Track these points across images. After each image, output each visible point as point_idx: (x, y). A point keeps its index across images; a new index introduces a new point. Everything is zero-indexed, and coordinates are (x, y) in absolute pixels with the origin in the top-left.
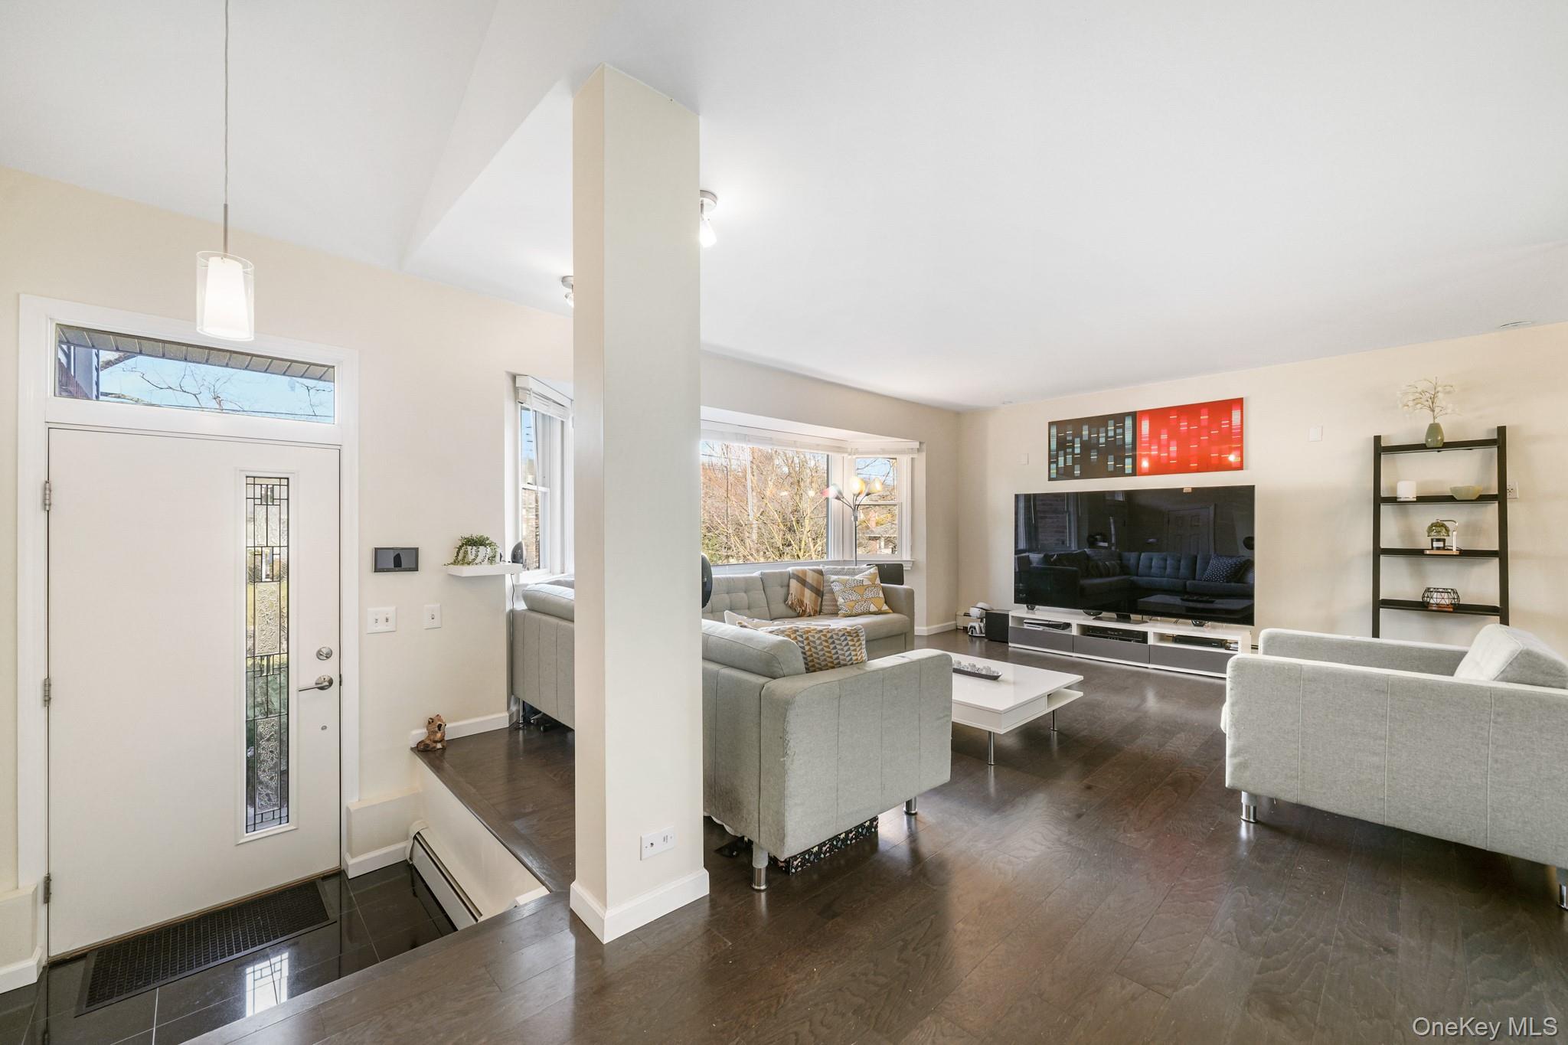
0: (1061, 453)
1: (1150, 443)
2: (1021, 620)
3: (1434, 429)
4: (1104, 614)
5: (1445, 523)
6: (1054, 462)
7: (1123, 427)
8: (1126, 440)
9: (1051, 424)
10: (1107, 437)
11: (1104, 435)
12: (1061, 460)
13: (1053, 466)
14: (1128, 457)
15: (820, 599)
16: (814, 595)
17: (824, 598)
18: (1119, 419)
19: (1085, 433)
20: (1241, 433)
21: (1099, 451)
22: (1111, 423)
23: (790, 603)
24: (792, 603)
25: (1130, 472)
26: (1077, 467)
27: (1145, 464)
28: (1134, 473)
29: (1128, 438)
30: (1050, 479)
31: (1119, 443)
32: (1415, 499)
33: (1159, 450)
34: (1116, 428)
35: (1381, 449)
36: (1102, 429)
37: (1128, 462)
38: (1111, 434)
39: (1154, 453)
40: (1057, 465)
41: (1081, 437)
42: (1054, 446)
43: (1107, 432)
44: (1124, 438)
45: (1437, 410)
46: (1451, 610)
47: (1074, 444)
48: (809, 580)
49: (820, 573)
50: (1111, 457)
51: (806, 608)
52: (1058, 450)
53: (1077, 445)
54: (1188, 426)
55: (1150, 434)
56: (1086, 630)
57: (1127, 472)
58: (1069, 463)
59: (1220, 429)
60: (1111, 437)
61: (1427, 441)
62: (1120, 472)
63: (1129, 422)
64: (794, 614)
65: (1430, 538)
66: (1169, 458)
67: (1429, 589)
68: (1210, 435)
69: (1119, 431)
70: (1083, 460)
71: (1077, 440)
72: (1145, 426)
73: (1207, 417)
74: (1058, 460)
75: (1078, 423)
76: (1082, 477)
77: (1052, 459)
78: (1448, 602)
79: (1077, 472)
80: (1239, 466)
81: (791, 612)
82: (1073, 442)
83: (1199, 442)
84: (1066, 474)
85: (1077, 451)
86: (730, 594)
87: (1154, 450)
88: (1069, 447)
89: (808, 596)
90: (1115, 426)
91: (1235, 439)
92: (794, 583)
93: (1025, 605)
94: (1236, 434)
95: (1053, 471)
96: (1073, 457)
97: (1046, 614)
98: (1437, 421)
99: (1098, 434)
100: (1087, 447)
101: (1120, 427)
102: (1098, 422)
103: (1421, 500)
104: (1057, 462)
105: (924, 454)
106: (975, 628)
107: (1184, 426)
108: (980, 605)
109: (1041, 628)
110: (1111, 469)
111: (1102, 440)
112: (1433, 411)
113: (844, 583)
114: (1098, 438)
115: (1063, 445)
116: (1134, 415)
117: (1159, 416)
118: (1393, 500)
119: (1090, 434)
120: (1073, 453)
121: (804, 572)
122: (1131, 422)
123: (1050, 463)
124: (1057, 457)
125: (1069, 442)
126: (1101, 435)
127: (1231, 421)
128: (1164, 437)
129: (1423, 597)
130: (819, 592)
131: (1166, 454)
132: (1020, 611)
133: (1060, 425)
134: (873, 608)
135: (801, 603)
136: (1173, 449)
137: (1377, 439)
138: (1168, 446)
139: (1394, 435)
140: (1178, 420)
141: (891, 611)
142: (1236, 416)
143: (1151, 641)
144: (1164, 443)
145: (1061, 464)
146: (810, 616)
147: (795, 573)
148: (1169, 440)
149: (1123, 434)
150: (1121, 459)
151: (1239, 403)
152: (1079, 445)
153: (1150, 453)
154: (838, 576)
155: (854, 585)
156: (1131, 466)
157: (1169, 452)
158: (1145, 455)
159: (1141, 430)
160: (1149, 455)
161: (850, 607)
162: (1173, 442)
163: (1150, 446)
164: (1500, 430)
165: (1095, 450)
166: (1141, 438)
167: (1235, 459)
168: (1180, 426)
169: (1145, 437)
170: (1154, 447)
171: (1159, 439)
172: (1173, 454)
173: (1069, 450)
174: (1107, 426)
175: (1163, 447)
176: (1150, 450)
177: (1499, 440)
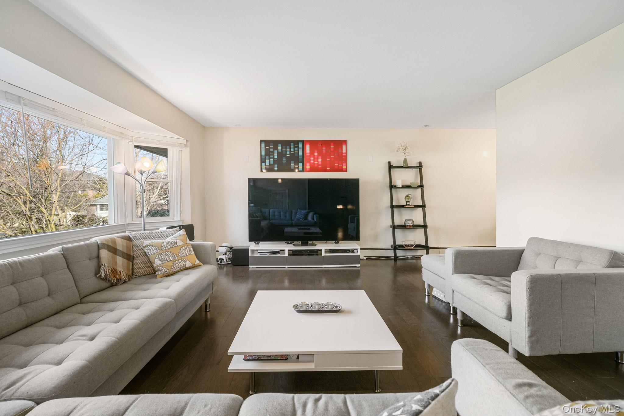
0: (267, 157)
1: (310, 156)
2: (253, 251)
3: (405, 161)
4: (295, 242)
5: (409, 195)
6: (263, 162)
7: (298, 147)
8: (299, 154)
9: (261, 141)
10: (290, 151)
11: (289, 150)
12: (267, 161)
13: (263, 164)
14: (301, 162)
15: (131, 263)
16: (126, 261)
17: (135, 261)
18: (296, 142)
19: (280, 148)
20: (346, 156)
21: (287, 158)
22: (292, 144)
23: (103, 275)
24: (106, 275)
25: (301, 170)
26: (276, 166)
27: (308, 167)
28: (303, 170)
29: (300, 153)
30: (262, 171)
31: (296, 155)
32: (401, 186)
33: (314, 160)
34: (294, 147)
35: (391, 167)
36: (288, 147)
37: (301, 164)
38: (292, 150)
39: (312, 161)
40: (265, 164)
41: (277, 150)
42: (263, 153)
43: (290, 148)
44: (298, 153)
45: (406, 154)
46: (412, 227)
47: (274, 153)
48: (119, 247)
49: (129, 239)
50: (292, 162)
51: (120, 276)
52: (266, 155)
53: (276, 154)
54: (326, 150)
55: (310, 152)
56: (291, 253)
58: (272, 163)
59: (338, 153)
60: (292, 152)
61: (403, 165)
62: (296, 170)
63: (300, 145)
64: (108, 284)
65: (405, 201)
66: (318, 164)
67: (406, 220)
68: (334, 155)
69: (296, 149)
70: (278, 162)
71: (276, 151)
72: (308, 148)
73: (333, 147)
74: (266, 161)
75: (275, 143)
76: (279, 171)
77: (263, 160)
78: (411, 224)
79: (276, 168)
80: (345, 170)
81: (104, 284)
82: (273, 152)
83: (330, 158)
84: (270, 169)
85: (276, 157)
87: (312, 160)
88: (272, 155)
89: (121, 263)
91: (343, 158)
92: (105, 254)
93: (254, 242)
94: (344, 156)
95: (263, 167)
96: (274, 160)
97: (266, 246)
98: (406, 158)
99: (286, 149)
100: (281, 155)
101: (296, 147)
102: (286, 143)
103: (403, 187)
104: (265, 162)
105: (189, 149)
106: (223, 259)
107: (324, 150)
108: (224, 244)
109: (267, 255)
110: (292, 168)
111: (288, 153)
112: (405, 154)
113: (160, 247)
114: (286, 151)
115: (268, 154)
116: (303, 142)
117: (313, 143)
118: (395, 186)
119: (282, 149)
120: (274, 158)
121: (113, 241)
122: (301, 145)
123: (261, 162)
124: (265, 159)
125: (272, 152)
128: (316, 154)
129: (405, 223)
130: (129, 258)
131: (317, 163)
132: (252, 246)
133: (267, 143)
134: (188, 264)
135: (114, 271)
136: (320, 160)
137: (389, 163)
138: (318, 159)
139: (394, 162)
140: (322, 147)
141: (201, 264)
142: (344, 147)
143: (324, 254)
144: (316, 157)
145: (267, 164)
146: (125, 282)
147: (105, 242)
148: (318, 155)
149: (298, 151)
150: (297, 162)
151: (345, 142)
152: (277, 154)
153: (310, 161)
154: (153, 241)
155: (170, 248)
156: (302, 167)
157: (318, 161)
158: (308, 162)
159: (306, 150)
160: (310, 162)
161: (169, 268)
162: (320, 157)
163: (310, 158)
164: (420, 163)
165: (285, 158)
166: (306, 153)
167: (344, 167)
168: (323, 150)
169: (308, 154)
170: (312, 159)
171: (314, 156)
172: (320, 163)
173: (272, 156)
174: (290, 146)
175: (316, 159)
176: (310, 160)
177: (420, 166)
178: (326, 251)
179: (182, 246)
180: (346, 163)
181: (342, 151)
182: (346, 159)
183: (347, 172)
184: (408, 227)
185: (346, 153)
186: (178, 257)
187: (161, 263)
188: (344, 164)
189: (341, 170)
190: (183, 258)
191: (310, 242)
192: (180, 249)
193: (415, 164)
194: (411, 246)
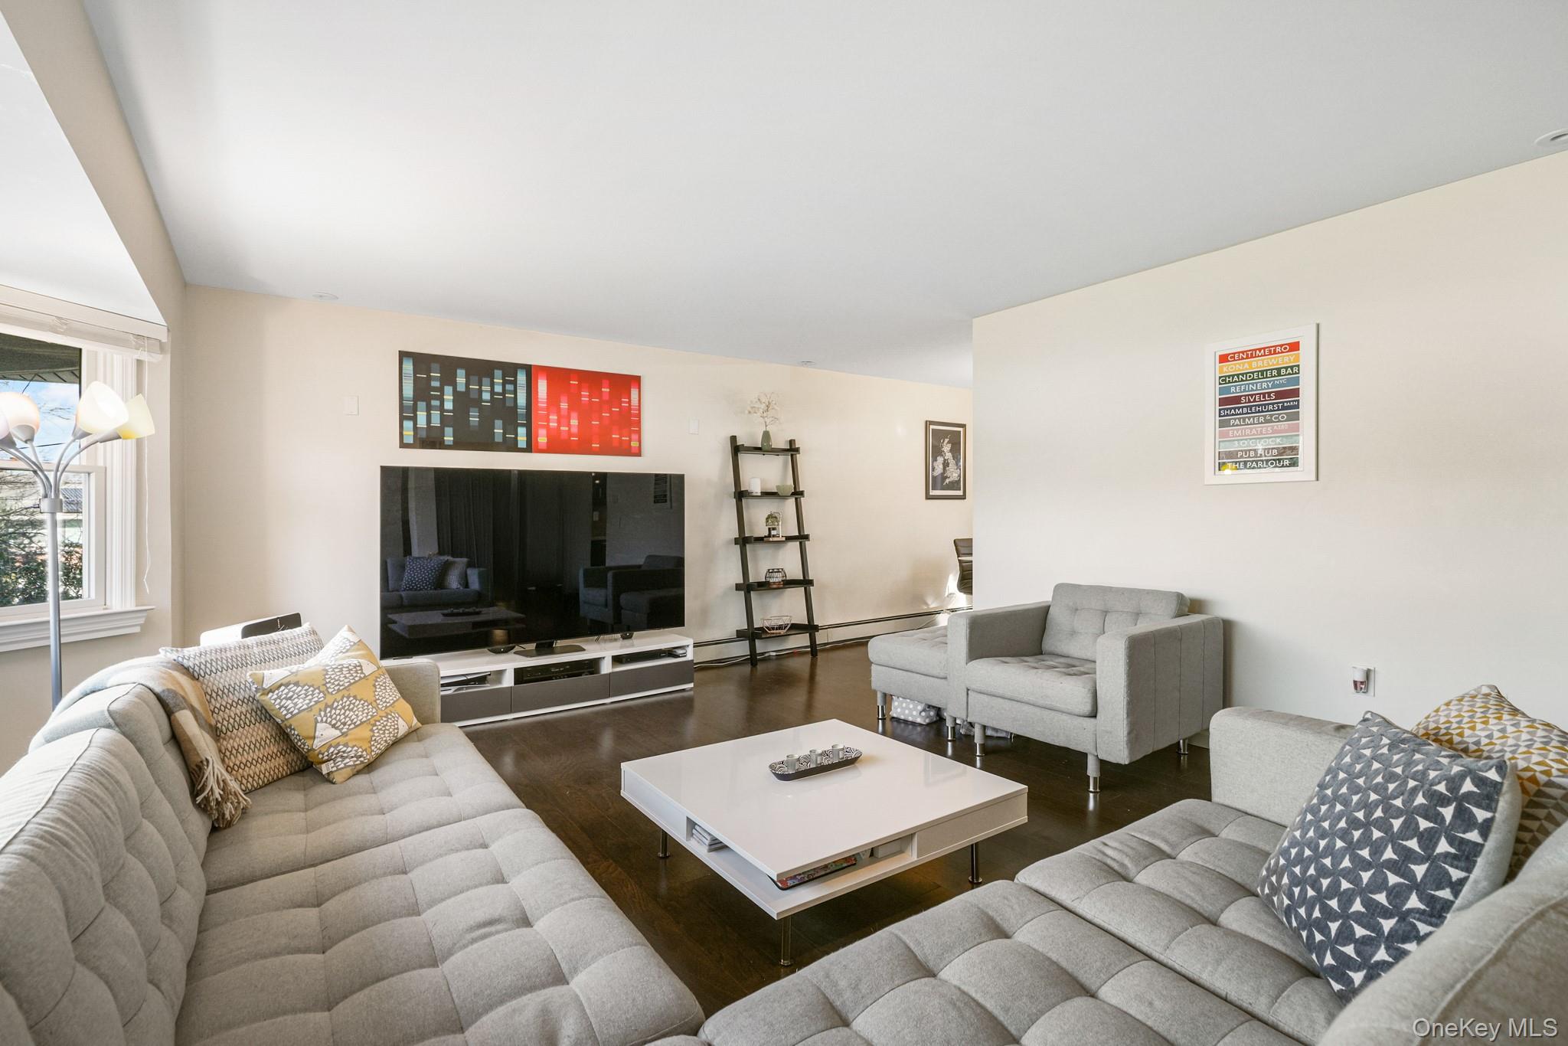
0: (422, 405)
1: (548, 409)
3: (766, 435)
5: (775, 514)
6: (408, 418)
7: (514, 382)
8: (518, 401)
9: (403, 355)
10: (492, 392)
11: (489, 388)
12: (422, 416)
13: (408, 424)
14: (522, 425)
18: (510, 370)
19: (461, 380)
20: (639, 415)
21: (481, 409)
22: (498, 373)
25: (525, 446)
26: (449, 431)
27: (542, 440)
28: (529, 449)
29: (522, 400)
30: (403, 445)
31: (509, 404)
32: (759, 494)
33: (559, 422)
34: (505, 382)
35: (736, 449)
36: (486, 380)
37: (522, 432)
38: (498, 389)
39: (553, 425)
40: (415, 424)
41: (454, 384)
42: (409, 391)
43: (492, 385)
44: (516, 398)
45: (769, 420)
47: (443, 394)
50: (498, 423)
52: (416, 398)
53: (449, 397)
54: (590, 397)
55: (547, 399)
57: (519, 446)
58: (436, 421)
59: (620, 407)
60: (498, 394)
61: (763, 445)
62: (511, 446)
63: (522, 378)
65: (767, 527)
66: (570, 434)
68: (611, 412)
69: (509, 387)
70: (458, 419)
71: (448, 390)
72: (542, 387)
73: (608, 390)
74: (416, 416)
75: (449, 365)
76: (458, 445)
77: (406, 413)
78: (780, 579)
79: (449, 439)
80: (637, 451)
82: (441, 390)
83: (600, 418)
84: (430, 440)
85: (449, 405)
87: (553, 421)
88: (436, 398)
90: (503, 379)
91: (631, 421)
94: (635, 416)
95: (409, 435)
96: (442, 415)
98: (768, 429)
99: (480, 385)
100: (463, 400)
101: (510, 382)
102: (481, 369)
103: (763, 495)
104: (414, 419)
107: (585, 396)
110: (498, 439)
111: (486, 396)
112: (766, 420)
114: (480, 391)
115: (423, 393)
116: (528, 369)
117: (559, 377)
118: (748, 494)
119: (467, 384)
120: (441, 408)
122: (525, 378)
123: (402, 419)
124: (415, 410)
125: (435, 389)
126: (484, 388)
127: (630, 400)
128: (564, 405)
131: (567, 429)
133: (422, 362)
136: (574, 422)
137: (733, 439)
138: (569, 418)
139: (743, 437)
140: (579, 388)
142: (634, 393)
144: (564, 413)
145: (422, 421)
148: (570, 409)
149: (515, 392)
150: (511, 425)
151: (636, 380)
152: (452, 398)
153: (548, 425)
155: (351, 684)
156: (525, 439)
157: (569, 425)
158: (542, 426)
159: (537, 392)
160: (548, 427)
162: (574, 415)
163: (548, 415)
164: (792, 442)
165: (477, 409)
166: (537, 402)
167: (634, 444)
168: (581, 396)
169: (542, 403)
170: (554, 417)
171: (559, 409)
172: (574, 430)
173: (435, 403)
174: (492, 378)
175: (563, 419)
176: (548, 421)
177: (792, 450)
178: (618, 660)
180: (639, 432)
181: (629, 402)
182: (639, 424)
183: (640, 455)
184: (775, 586)
185: (639, 410)
187: (337, 733)
188: (634, 436)
189: (627, 451)
191: (559, 643)
193: (782, 444)
194: (780, 627)
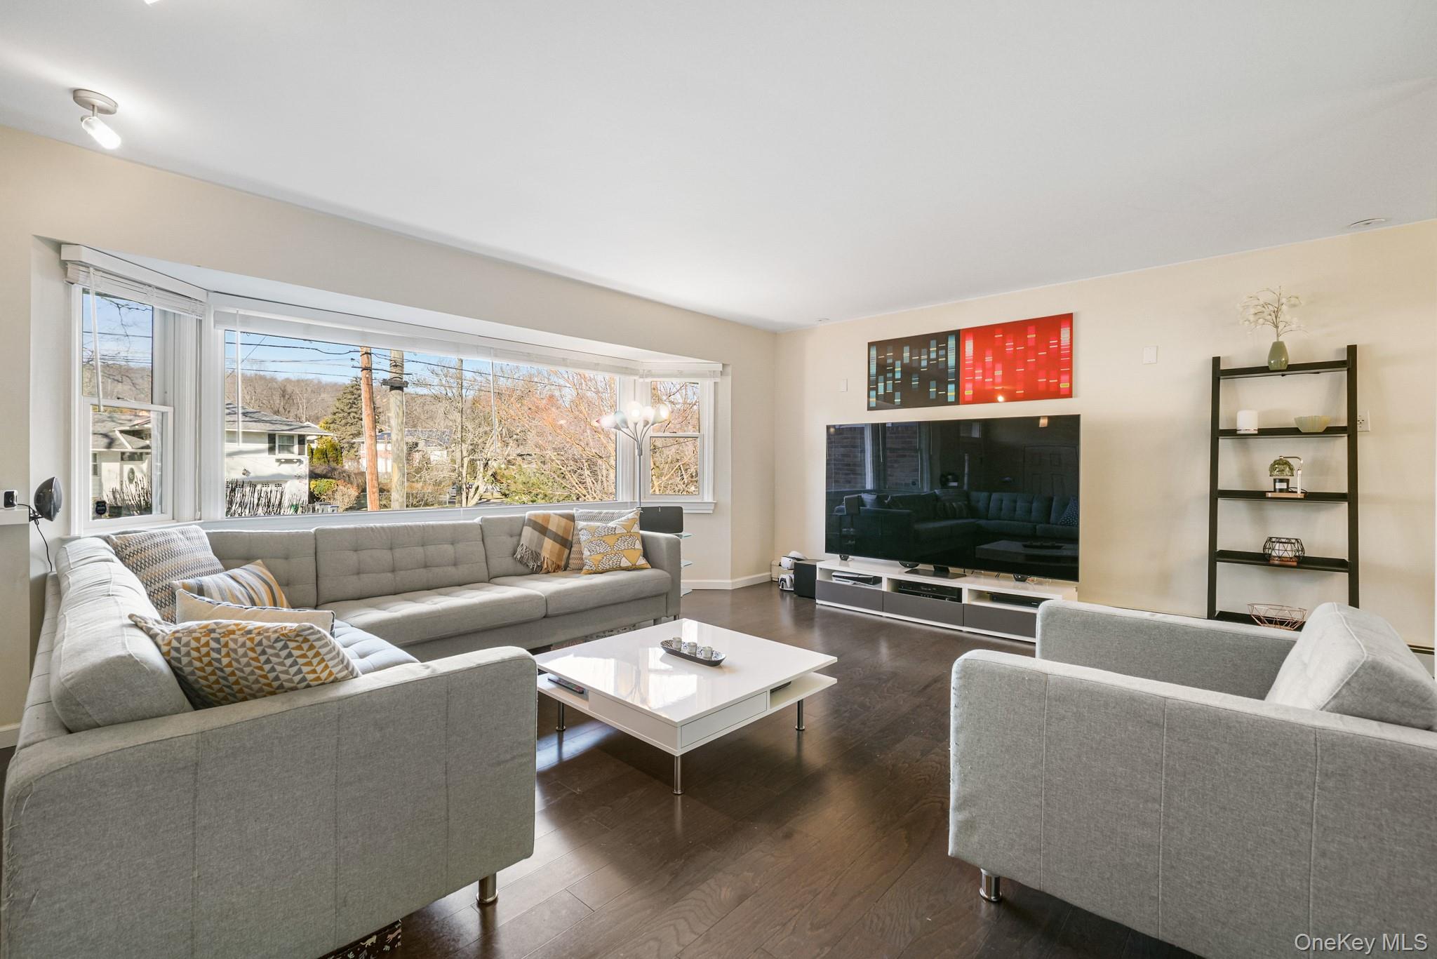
0: (881, 378)
1: (974, 366)
2: (829, 572)
3: (1278, 348)
4: (920, 567)
5: (1289, 460)
6: (873, 389)
7: (946, 348)
8: (949, 363)
9: (870, 345)
10: (929, 359)
11: (926, 357)
12: (881, 385)
13: (873, 393)
14: (951, 383)
15: (567, 551)
16: (557, 546)
17: (573, 549)
18: (941, 338)
19: (906, 355)
20: (1070, 355)
21: (921, 377)
22: (933, 343)
23: (519, 557)
24: (522, 557)
25: (954, 400)
26: (898, 394)
27: (969, 392)
28: (957, 402)
29: (952, 361)
30: (870, 409)
31: (942, 366)
32: (1256, 432)
33: (984, 375)
34: (938, 349)
35: (1220, 373)
36: (924, 351)
37: (951, 388)
38: (933, 356)
39: (979, 378)
40: (877, 393)
41: (902, 359)
42: (873, 370)
43: (929, 353)
44: (947, 361)
45: (1281, 326)
46: (1295, 564)
47: (894, 368)
48: (552, 527)
49: (571, 518)
50: (933, 383)
51: (543, 563)
52: (878, 374)
53: (898, 369)
54: (1015, 346)
55: (973, 356)
56: (899, 586)
57: (949, 400)
58: (890, 390)
59: (1048, 350)
60: (933, 360)
61: (1269, 363)
62: (942, 401)
63: (952, 343)
64: (527, 571)
65: (1272, 478)
66: (994, 384)
67: (1271, 538)
68: (1037, 357)
69: (942, 352)
70: (903, 386)
71: (898, 363)
72: (969, 347)
73: (1035, 336)
74: (877, 387)
75: (898, 344)
76: (904, 405)
77: (872, 385)
78: (1291, 554)
79: (898, 400)
80: (1068, 393)
81: (521, 568)
82: (893, 365)
83: (1025, 365)
84: (886, 402)
85: (898, 376)
86: (425, 547)
87: (979, 374)
88: (889, 372)
89: (549, 548)
90: (937, 347)
91: (1061, 363)
92: (528, 532)
93: (838, 555)
94: (1065, 356)
95: (873, 400)
96: (893, 383)
97: (861, 566)
98: (1280, 340)
99: (920, 356)
100: (908, 371)
101: (942, 348)
102: (920, 342)
103: (1264, 432)
104: (876, 389)
105: (729, 378)
106: (785, 582)
107: (1010, 347)
109: (850, 583)
110: (933, 396)
111: (924, 363)
112: (1277, 327)
113: (593, 532)
114: (920, 360)
115: (883, 369)
116: (958, 334)
117: (983, 334)
118: (1232, 433)
119: (911, 356)
120: (893, 379)
121: (547, 518)
122: (954, 342)
123: (869, 389)
124: (877, 382)
125: (890, 366)
126: (923, 357)
127: (1059, 341)
128: (989, 359)
129: (1265, 548)
130: (565, 542)
131: (991, 380)
132: (832, 562)
133: (880, 346)
134: (625, 563)
135: (536, 556)
136: (998, 373)
137: (1216, 361)
138: (993, 369)
139: (1235, 357)
140: (1004, 340)
141: (649, 566)
142: (1065, 335)
143: (966, 599)
144: (989, 366)
145: (881, 391)
146: (548, 572)
147: (533, 519)
148: (994, 362)
149: (946, 356)
150: (943, 384)
151: (1067, 319)
152: (900, 369)
153: (974, 379)
154: (589, 523)
155: (605, 535)
156: (954, 394)
157: (993, 376)
158: (968, 381)
159: (965, 352)
160: (973, 381)
161: (596, 563)
162: (999, 366)
163: (974, 370)
164: (1350, 351)
165: (917, 375)
166: (965, 360)
167: (1064, 385)
168: (1006, 347)
169: (969, 360)
170: (979, 371)
171: (984, 363)
172: (999, 380)
173: (889, 375)
174: (928, 348)
175: (988, 371)
176: (974, 375)
177: (1349, 363)
179: (622, 535)
180: (1070, 373)
181: (1059, 343)
182: (1070, 364)
183: (1071, 397)
184: (1277, 562)
185: (1071, 349)
186: (612, 549)
187: (589, 553)
188: (1065, 378)
189: (1057, 394)
190: (618, 552)
192: (618, 539)
193: (1327, 355)
